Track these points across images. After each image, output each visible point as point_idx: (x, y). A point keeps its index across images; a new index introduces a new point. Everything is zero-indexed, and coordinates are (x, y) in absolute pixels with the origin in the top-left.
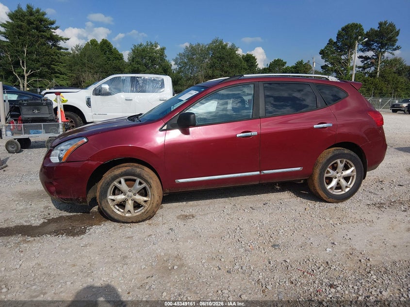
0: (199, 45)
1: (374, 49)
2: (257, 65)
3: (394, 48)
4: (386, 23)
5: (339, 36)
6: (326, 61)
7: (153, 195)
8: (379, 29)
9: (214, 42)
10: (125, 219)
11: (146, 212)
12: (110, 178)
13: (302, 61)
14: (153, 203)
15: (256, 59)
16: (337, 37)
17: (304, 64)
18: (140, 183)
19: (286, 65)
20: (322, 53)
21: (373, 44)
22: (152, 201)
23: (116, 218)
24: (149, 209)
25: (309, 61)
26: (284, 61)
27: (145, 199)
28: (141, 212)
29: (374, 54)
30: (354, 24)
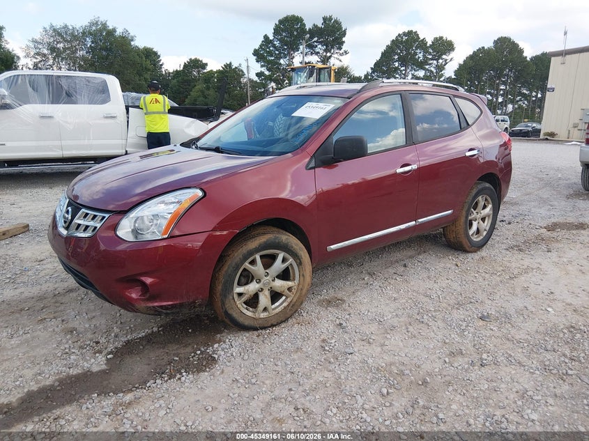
0: (66, 26)
1: (318, 53)
2: (162, 65)
3: (341, 52)
4: (330, 18)
5: (277, 31)
6: (262, 66)
7: (303, 275)
8: (323, 26)
9: (92, 24)
10: (260, 322)
11: (291, 305)
12: (241, 256)
13: (231, 63)
14: (302, 289)
15: (159, 56)
16: (274, 33)
17: (233, 67)
18: (284, 260)
19: (208, 69)
20: (256, 53)
21: (316, 46)
22: (301, 286)
23: (247, 323)
24: (295, 300)
25: (240, 65)
26: (204, 62)
27: (290, 284)
28: (282, 307)
29: (319, 60)
30: (294, 16)
